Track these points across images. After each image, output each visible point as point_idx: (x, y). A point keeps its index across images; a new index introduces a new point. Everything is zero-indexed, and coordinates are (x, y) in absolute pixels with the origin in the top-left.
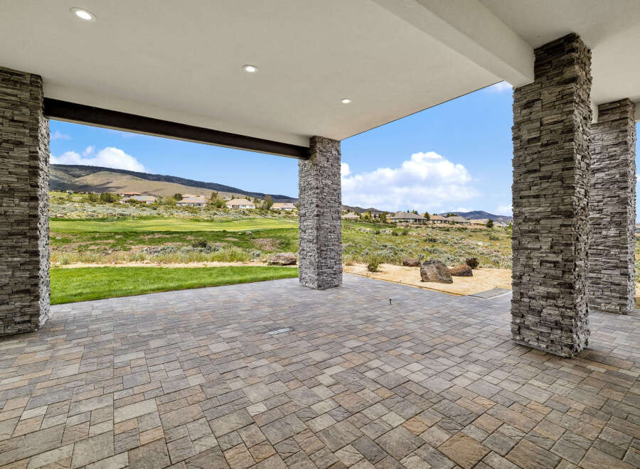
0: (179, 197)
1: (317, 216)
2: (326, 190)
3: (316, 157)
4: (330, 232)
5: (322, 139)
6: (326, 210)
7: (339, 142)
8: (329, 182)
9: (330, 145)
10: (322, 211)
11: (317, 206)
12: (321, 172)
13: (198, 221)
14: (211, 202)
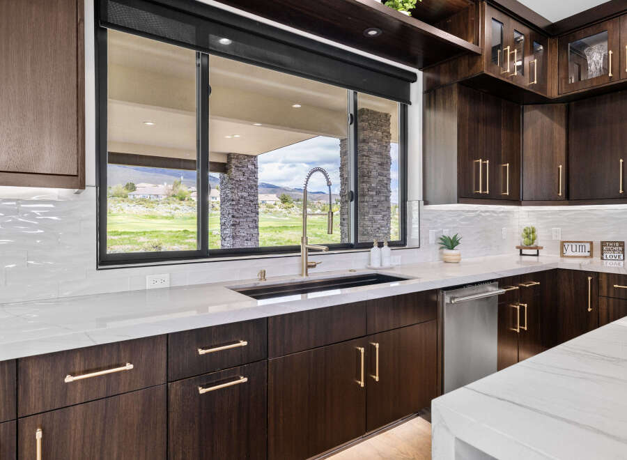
0: (131, 187)
1: (233, 225)
2: (242, 201)
3: (231, 172)
4: (247, 240)
5: (238, 156)
6: (242, 220)
7: (256, 157)
8: (245, 195)
9: (246, 160)
10: (238, 221)
11: (233, 217)
12: (237, 185)
13: (154, 217)
14: (172, 193)
